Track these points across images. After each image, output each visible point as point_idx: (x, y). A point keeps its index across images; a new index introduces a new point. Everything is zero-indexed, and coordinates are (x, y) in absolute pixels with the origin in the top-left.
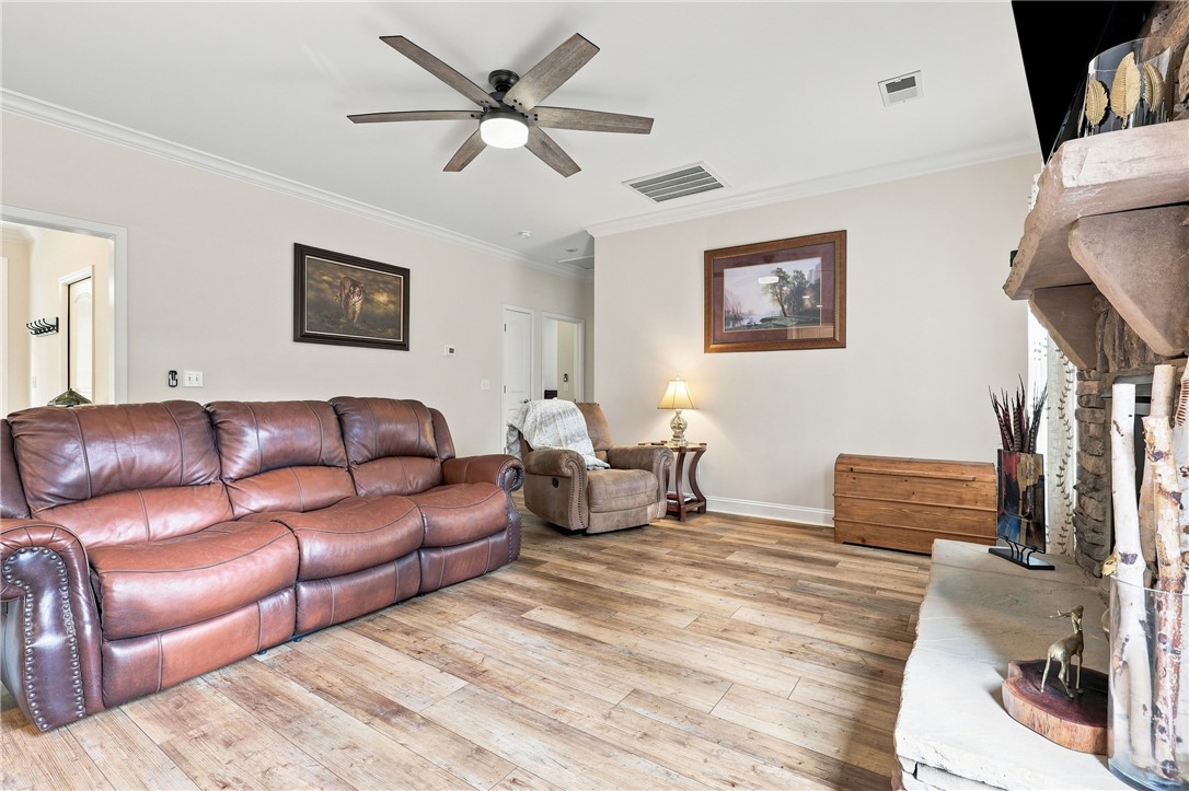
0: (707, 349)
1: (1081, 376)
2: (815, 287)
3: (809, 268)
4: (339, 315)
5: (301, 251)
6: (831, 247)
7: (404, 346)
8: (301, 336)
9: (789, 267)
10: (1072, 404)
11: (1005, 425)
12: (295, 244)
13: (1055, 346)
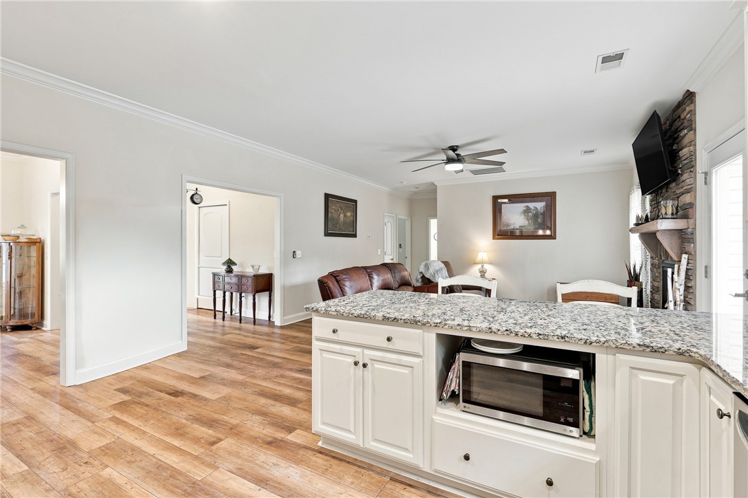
0: (493, 239)
1: (652, 258)
2: (543, 214)
3: (540, 206)
4: (337, 224)
5: (327, 196)
6: (550, 197)
7: (355, 236)
8: (327, 234)
9: (532, 205)
10: (649, 267)
11: (630, 273)
12: (325, 194)
13: (644, 247)
